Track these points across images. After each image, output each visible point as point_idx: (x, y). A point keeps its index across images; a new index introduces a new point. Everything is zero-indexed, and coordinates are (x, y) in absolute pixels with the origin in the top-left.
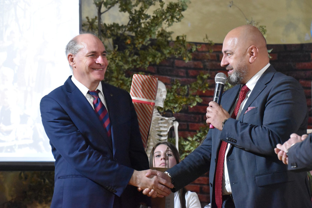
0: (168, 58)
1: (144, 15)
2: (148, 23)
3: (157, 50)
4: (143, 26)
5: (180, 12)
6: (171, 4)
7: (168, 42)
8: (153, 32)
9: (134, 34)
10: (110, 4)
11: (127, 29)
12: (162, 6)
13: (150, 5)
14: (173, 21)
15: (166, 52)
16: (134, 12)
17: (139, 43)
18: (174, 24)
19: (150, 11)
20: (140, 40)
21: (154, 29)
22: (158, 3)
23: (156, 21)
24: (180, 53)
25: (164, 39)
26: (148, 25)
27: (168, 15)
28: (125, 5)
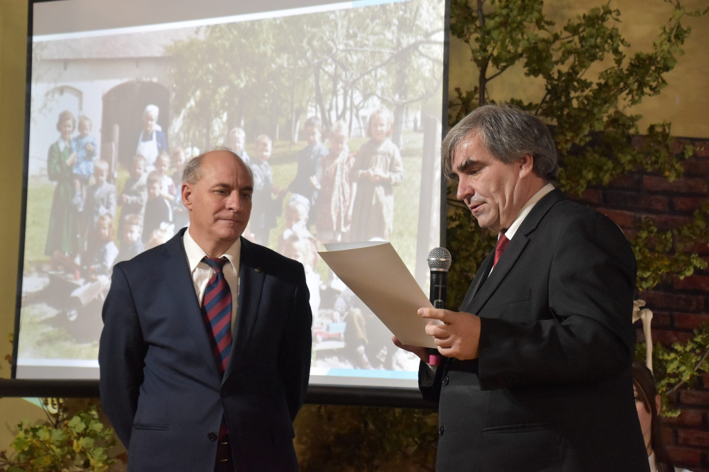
0: (630, 172)
1: (579, 81)
2: (586, 98)
3: (603, 154)
4: (575, 103)
5: (659, 74)
6: (638, 57)
7: (629, 138)
8: (597, 116)
9: (555, 122)
10: (506, 61)
11: (540, 111)
12: (619, 62)
13: (592, 60)
14: (643, 93)
15: (625, 159)
16: (556, 76)
17: (567, 141)
18: (645, 98)
19: (593, 73)
20: (569, 135)
21: (600, 111)
22: (610, 58)
23: (605, 92)
24: (656, 162)
25: (620, 132)
26: (586, 102)
27: (631, 80)
28: (537, 61)
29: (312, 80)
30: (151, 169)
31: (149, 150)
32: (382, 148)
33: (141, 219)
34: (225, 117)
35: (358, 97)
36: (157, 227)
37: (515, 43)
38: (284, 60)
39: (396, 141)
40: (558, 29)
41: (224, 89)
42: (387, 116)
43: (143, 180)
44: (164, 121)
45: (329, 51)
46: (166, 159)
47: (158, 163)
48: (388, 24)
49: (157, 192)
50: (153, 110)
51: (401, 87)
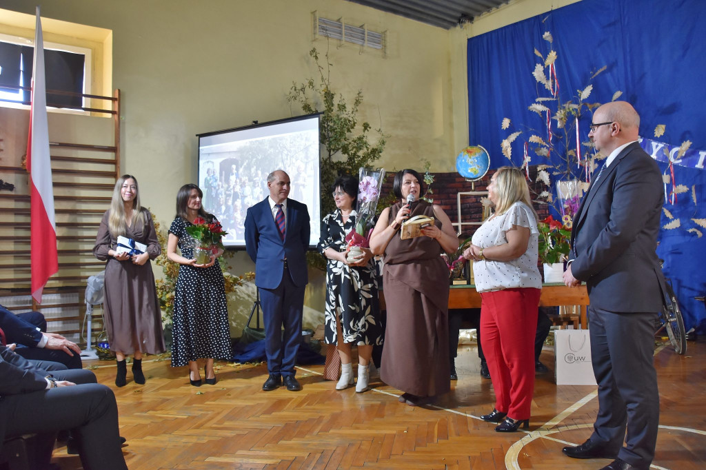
1: (357, 156)
2: (359, 160)
4: (356, 162)
5: (379, 154)
6: (373, 149)
9: (351, 168)
10: (336, 150)
11: (346, 164)
12: (368, 150)
13: (360, 150)
14: (374, 159)
16: (350, 154)
19: (361, 153)
22: (365, 150)
23: (364, 159)
27: (371, 155)
28: (345, 150)
29: (280, 156)
30: (234, 183)
31: (233, 178)
32: (301, 175)
33: (231, 198)
34: (255, 167)
35: (294, 160)
36: (236, 200)
37: (339, 145)
38: (272, 150)
39: (306, 173)
40: (350, 141)
41: (255, 159)
42: (303, 166)
43: (232, 187)
44: (237, 169)
45: (285, 147)
46: (238, 181)
47: (236, 182)
48: (302, 139)
49: (236, 190)
50: (234, 166)
51: (307, 157)
